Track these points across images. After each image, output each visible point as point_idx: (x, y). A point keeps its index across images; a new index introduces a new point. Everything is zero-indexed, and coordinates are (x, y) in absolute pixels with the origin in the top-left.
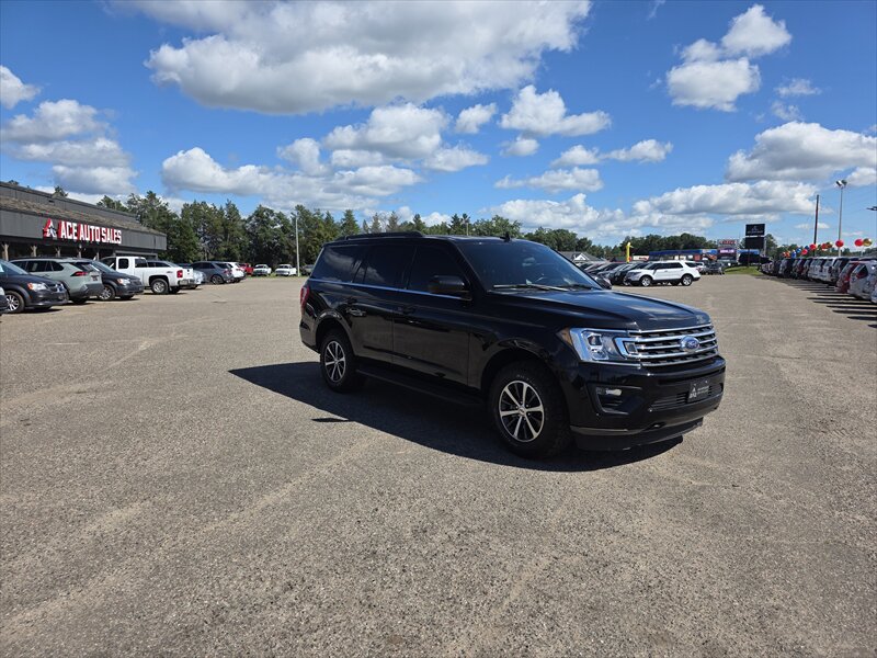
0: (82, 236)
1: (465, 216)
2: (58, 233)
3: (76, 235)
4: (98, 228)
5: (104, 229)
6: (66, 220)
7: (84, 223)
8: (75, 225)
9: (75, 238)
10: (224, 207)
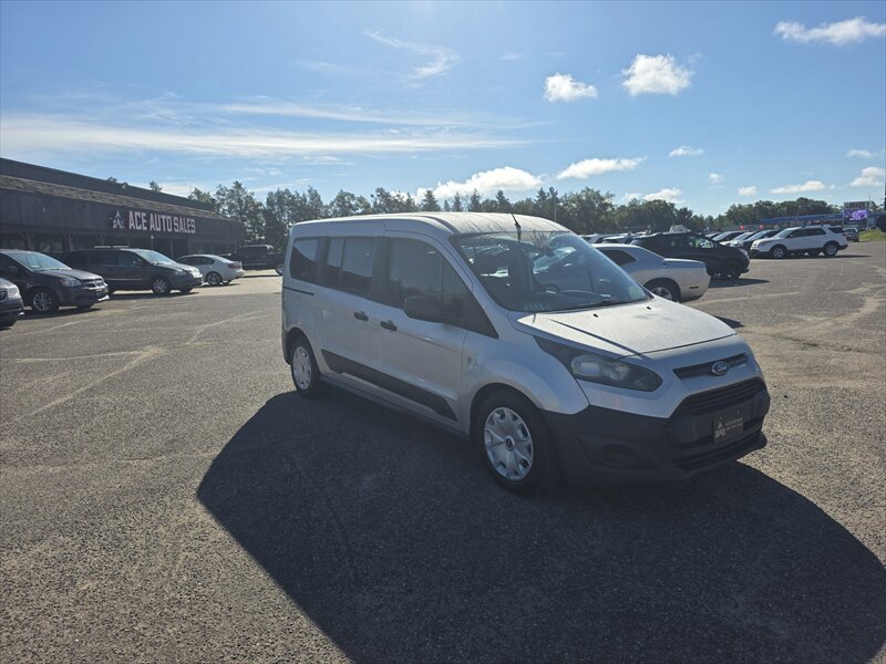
0: (152, 226)
1: (551, 189)
2: (127, 224)
3: (146, 225)
4: (169, 217)
5: (176, 218)
6: (134, 210)
7: (154, 212)
8: (144, 214)
9: (145, 228)
10: (307, 193)
